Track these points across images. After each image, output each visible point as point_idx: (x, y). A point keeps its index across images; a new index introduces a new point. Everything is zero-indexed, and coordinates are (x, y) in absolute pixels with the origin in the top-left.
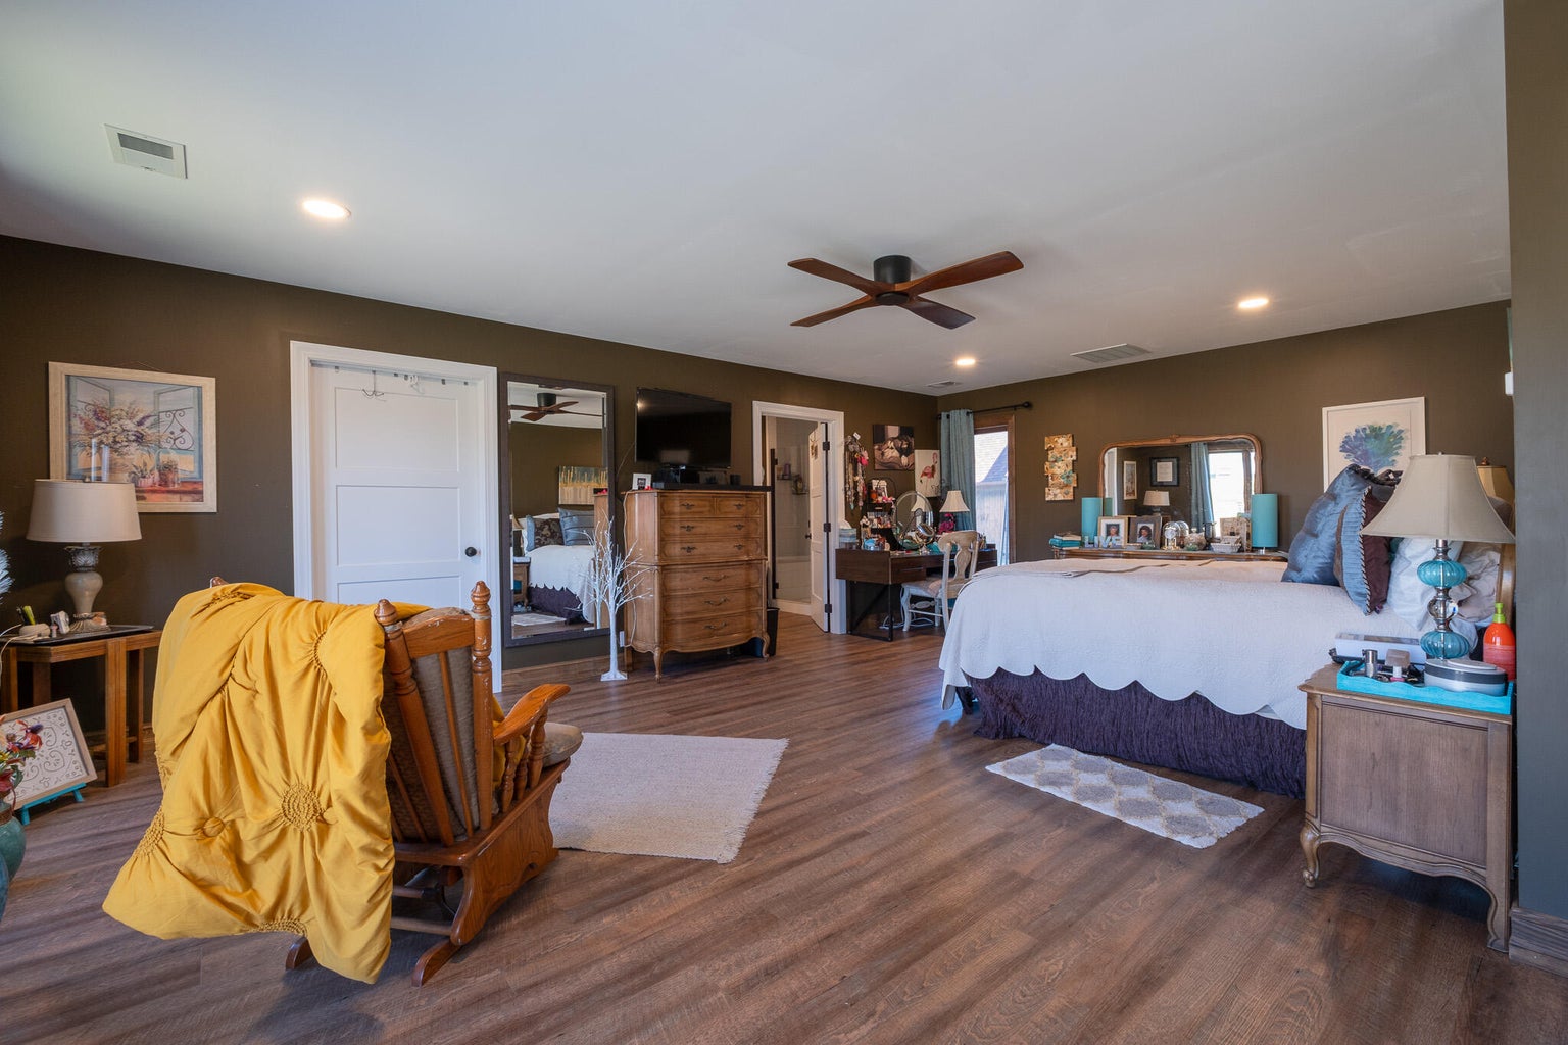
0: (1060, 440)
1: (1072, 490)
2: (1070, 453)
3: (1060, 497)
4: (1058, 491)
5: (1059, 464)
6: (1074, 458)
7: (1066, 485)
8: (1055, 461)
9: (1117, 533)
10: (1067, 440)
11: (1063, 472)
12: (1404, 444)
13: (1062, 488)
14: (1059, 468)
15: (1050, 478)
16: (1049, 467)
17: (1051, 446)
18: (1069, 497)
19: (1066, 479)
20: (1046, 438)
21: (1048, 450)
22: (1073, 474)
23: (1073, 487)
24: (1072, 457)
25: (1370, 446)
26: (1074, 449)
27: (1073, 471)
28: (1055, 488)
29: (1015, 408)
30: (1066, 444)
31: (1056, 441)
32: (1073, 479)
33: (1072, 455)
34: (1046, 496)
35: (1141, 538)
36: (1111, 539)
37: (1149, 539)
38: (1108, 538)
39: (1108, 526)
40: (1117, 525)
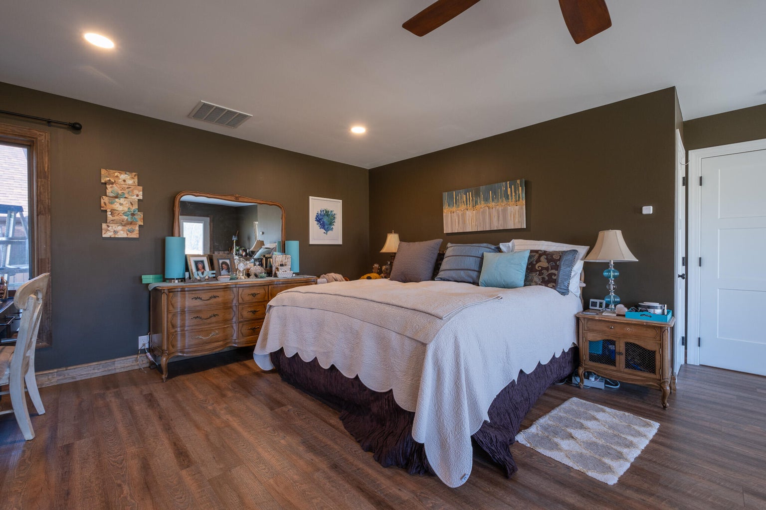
0: (123, 176)
1: (137, 228)
2: (136, 192)
3: (122, 234)
4: (120, 228)
5: (122, 200)
6: (141, 197)
7: (131, 223)
8: (116, 197)
9: (204, 268)
10: (133, 178)
11: (126, 209)
12: (336, 220)
13: (124, 226)
14: (121, 204)
15: (109, 213)
16: (107, 202)
17: (110, 180)
18: (135, 235)
19: (130, 216)
20: (103, 171)
21: (105, 183)
22: (139, 213)
23: (140, 226)
24: (137, 196)
25: (325, 219)
26: (141, 188)
27: (139, 210)
28: (116, 225)
29: (49, 122)
30: (130, 182)
31: (117, 176)
32: (139, 218)
33: (138, 194)
34: (103, 232)
35: (224, 272)
36: (203, 273)
37: (229, 272)
38: (200, 273)
39: (196, 263)
40: (202, 262)
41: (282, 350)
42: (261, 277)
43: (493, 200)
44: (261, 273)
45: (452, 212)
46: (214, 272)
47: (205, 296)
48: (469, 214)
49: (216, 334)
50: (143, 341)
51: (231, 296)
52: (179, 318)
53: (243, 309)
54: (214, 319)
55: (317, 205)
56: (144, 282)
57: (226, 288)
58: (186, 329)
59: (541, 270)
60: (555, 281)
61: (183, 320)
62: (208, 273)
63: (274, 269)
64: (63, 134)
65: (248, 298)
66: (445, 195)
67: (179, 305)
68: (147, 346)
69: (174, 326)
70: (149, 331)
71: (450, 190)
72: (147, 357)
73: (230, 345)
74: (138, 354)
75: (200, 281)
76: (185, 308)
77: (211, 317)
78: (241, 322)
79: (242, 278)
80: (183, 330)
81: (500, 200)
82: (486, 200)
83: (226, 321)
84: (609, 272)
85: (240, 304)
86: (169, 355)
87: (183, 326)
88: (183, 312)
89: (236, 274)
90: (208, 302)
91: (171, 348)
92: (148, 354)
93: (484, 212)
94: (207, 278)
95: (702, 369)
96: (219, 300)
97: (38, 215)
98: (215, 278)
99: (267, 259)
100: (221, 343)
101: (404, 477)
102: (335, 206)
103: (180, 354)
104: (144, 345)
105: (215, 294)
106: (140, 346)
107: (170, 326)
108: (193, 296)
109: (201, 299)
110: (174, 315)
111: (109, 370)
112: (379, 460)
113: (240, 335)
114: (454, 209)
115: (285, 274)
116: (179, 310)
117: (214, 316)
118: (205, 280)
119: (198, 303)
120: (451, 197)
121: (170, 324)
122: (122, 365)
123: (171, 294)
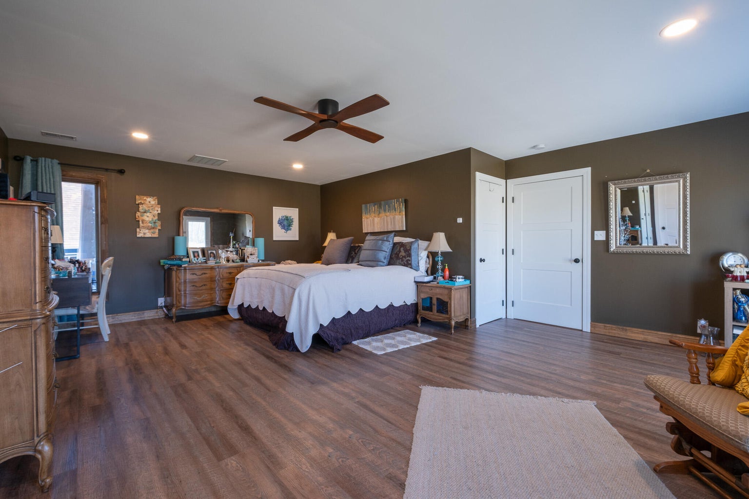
0: (149, 199)
1: (157, 231)
2: (157, 209)
3: (148, 235)
4: (147, 231)
5: (148, 214)
6: (159, 212)
7: (154, 228)
8: (145, 212)
9: (198, 256)
10: (154, 200)
11: (151, 220)
12: (294, 223)
13: (150, 229)
14: (148, 217)
15: (141, 222)
16: (139, 215)
17: (141, 202)
18: (156, 235)
19: (153, 224)
20: (137, 197)
21: (138, 204)
22: (158, 222)
23: (159, 229)
24: (157, 211)
25: (285, 223)
26: (159, 206)
27: (159, 219)
28: (145, 229)
29: (107, 170)
30: (153, 202)
31: (145, 200)
32: (159, 225)
33: (158, 210)
34: (138, 233)
35: (211, 258)
36: (197, 259)
37: (215, 258)
38: (196, 259)
39: (194, 252)
40: (198, 252)
41: (243, 304)
42: (237, 262)
43: (388, 212)
44: (237, 259)
45: (367, 218)
46: (205, 258)
47: (198, 273)
48: (377, 220)
49: (206, 296)
50: (161, 301)
51: (216, 273)
52: (183, 286)
53: (223, 282)
54: (204, 287)
55: (279, 213)
56: (162, 264)
57: (212, 268)
58: (187, 292)
59: (402, 258)
60: (411, 264)
61: (185, 287)
62: (201, 258)
63: (246, 257)
64: (114, 175)
65: (225, 275)
66: (363, 206)
67: (182, 278)
68: (163, 304)
69: (180, 291)
70: (165, 295)
71: (366, 203)
72: (163, 311)
73: (215, 304)
74: (158, 309)
75: (195, 264)
76: (186, 280)
77: (202, 286)
78: (222, 290)
79: (224, 262)
80: (185, 293)
81: (392, 211)
82: (385, 211)
83: (212, 289)
84: (438, 258)
85: (221, 279)
86: (177, 307)
87: (185, 291)
88: (185, 282)
89: (220, 260)
90: (201, 276)
91: (178, 303)
92: (164, 309)
93: (384, 219)
94: (200, 262)
95: (515, 320)
96: (207, 275)
97: (101, 224)
98: (206, 262)
99: (242, 250)
100: (209, 302)
101: (287, 353)
102: (293, 213)
103: (183, 308)
104: (161, 303)
105: (205, 272)
106: (159, 304)
107: (178, 290)
108: (191, 273)
109: (196, 274)
110: (180, 284)
111: (141, 318)
112: (277, 348)
113: (221, 298)
114: (368, 216)
115: (252, 260)
116: (183, 281)
117: (205, 285)
118: (199, 263)
119: (194, 277)
120: (366, 208)
121: (177, 289)
122: (149, 315)
123: (178, 271)
